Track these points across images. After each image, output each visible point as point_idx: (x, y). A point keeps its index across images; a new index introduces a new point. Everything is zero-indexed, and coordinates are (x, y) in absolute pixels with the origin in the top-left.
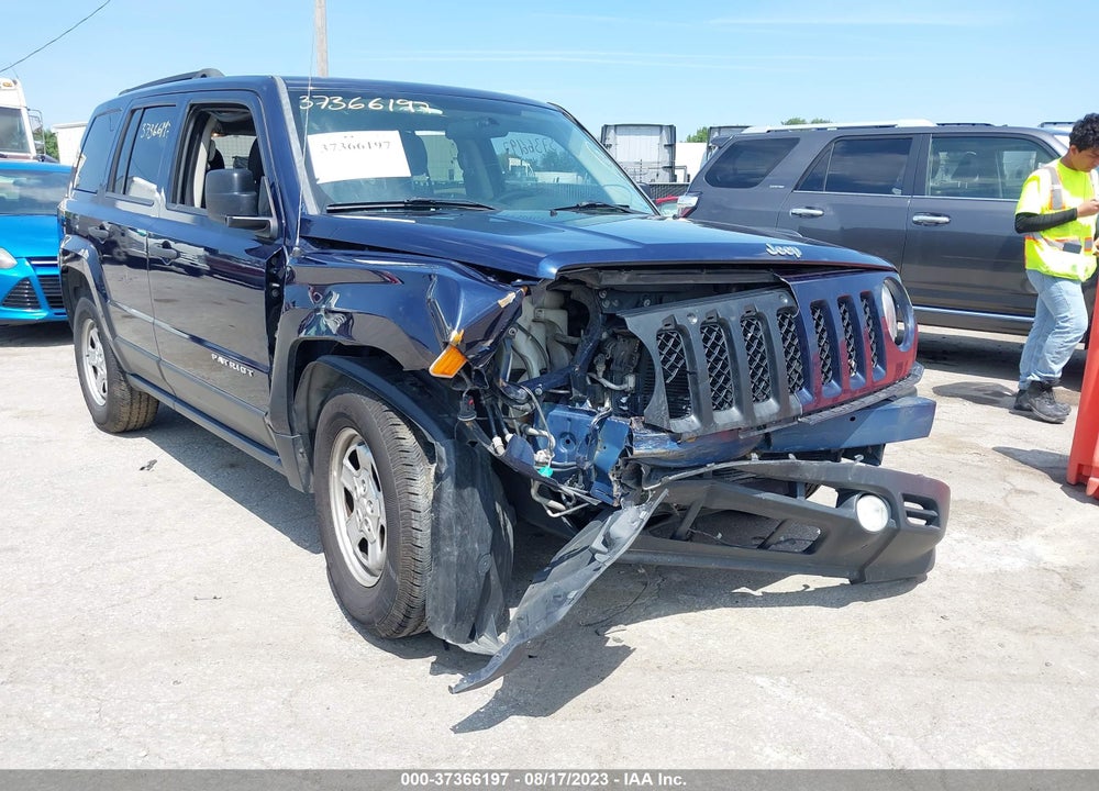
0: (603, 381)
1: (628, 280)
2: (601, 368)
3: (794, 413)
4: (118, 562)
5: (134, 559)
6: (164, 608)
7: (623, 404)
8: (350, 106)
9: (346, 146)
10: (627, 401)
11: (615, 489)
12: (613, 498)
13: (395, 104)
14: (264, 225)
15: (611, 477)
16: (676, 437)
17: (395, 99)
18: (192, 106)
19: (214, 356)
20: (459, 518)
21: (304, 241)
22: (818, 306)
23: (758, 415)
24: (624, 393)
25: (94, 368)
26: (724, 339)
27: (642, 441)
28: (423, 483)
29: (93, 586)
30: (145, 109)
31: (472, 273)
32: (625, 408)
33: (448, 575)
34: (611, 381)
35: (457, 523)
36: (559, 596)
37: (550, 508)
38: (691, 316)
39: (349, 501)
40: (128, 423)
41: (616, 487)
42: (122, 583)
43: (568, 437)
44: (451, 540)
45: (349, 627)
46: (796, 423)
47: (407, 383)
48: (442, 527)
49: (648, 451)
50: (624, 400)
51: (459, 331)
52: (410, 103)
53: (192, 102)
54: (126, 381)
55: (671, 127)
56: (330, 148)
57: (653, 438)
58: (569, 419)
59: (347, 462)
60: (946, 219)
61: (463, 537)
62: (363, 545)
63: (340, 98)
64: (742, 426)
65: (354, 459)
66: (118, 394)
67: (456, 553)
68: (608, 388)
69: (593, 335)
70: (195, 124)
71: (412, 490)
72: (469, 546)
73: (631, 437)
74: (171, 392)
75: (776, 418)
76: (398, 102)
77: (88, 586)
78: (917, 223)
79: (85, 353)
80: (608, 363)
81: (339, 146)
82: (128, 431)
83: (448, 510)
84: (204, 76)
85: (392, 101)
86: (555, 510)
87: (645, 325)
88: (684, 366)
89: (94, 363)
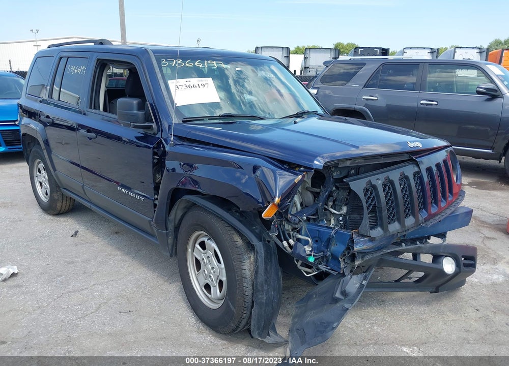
0: (331, 210)
1: (350, 164)
2: (331, 204)
3: (420, 222)
4: (75, 292)
5: (82, 290)
6: (106, 319)
7: (341, 221)
8: (187, 65)
9: (188, 86)
10: (342, 219)
11: (342, 265)
12: (340, 269)
13: (207, 63)
14: (150, 127)
15: (340, 259)
16: (372, 240)
17: (208, 60)
18: (98, 60)
19: (119, 188)
20: (266, 281)
21: (175, 138)
22: (429, 170)
23: (406, 225)
24: (341, 215)
25: (40, 183)
26: (391, 190)
27: (358, 243)
28: (248, 265)
29: (66, 307)
30: (68, 57)
31: (276, 163)
32: (342, 223)
33: (261, 309)
34: (335, 210)
35: (265, 284)
36: (324, 323)
37: (305, 272)
38: (378, 180)
39: (198, 264)
40: (60, 210)
41: (342, 264)
42: (80, 305)
43: (317, 239)
44: (263, 292)
45: (201, 326)
46: (420, 226)
47: (234, 211)
48: (258, 286)
49: (360, 248)
50: (341, 218)
51: (279, 197)
52: (215, 62)
53: (98, 58)
54: (61, 191)
55: (287, 48)
56: (180, 87)
57: (362, 241)
58: (318, 230)
59: (198, 246)
60: (436, 103)
61: (268, 290)
62: (207, 287)
63: (181, 60)
64: (400, 231)
65: (203, 245)
66: (56, 198)
67: (265, 298)
68: (334, 213)
69: (328, 188)
70: (100, 68)
71: (243, 267)
72: (270, 294)
73: (353, 241)
74: (88, 199)
75: (413, 225)
76: (209, 62)
77: (63, 307)
78: (422, 104)
79: (35, 175)
80: (334, 202)
81: (184, 87)
82: (59, 214)
83: (261, 278)
84: (101, 43)
85: (206, 61)
86: (308, 273)
87: (358, 186)
88: (375, 204)
89: (41, 181)
